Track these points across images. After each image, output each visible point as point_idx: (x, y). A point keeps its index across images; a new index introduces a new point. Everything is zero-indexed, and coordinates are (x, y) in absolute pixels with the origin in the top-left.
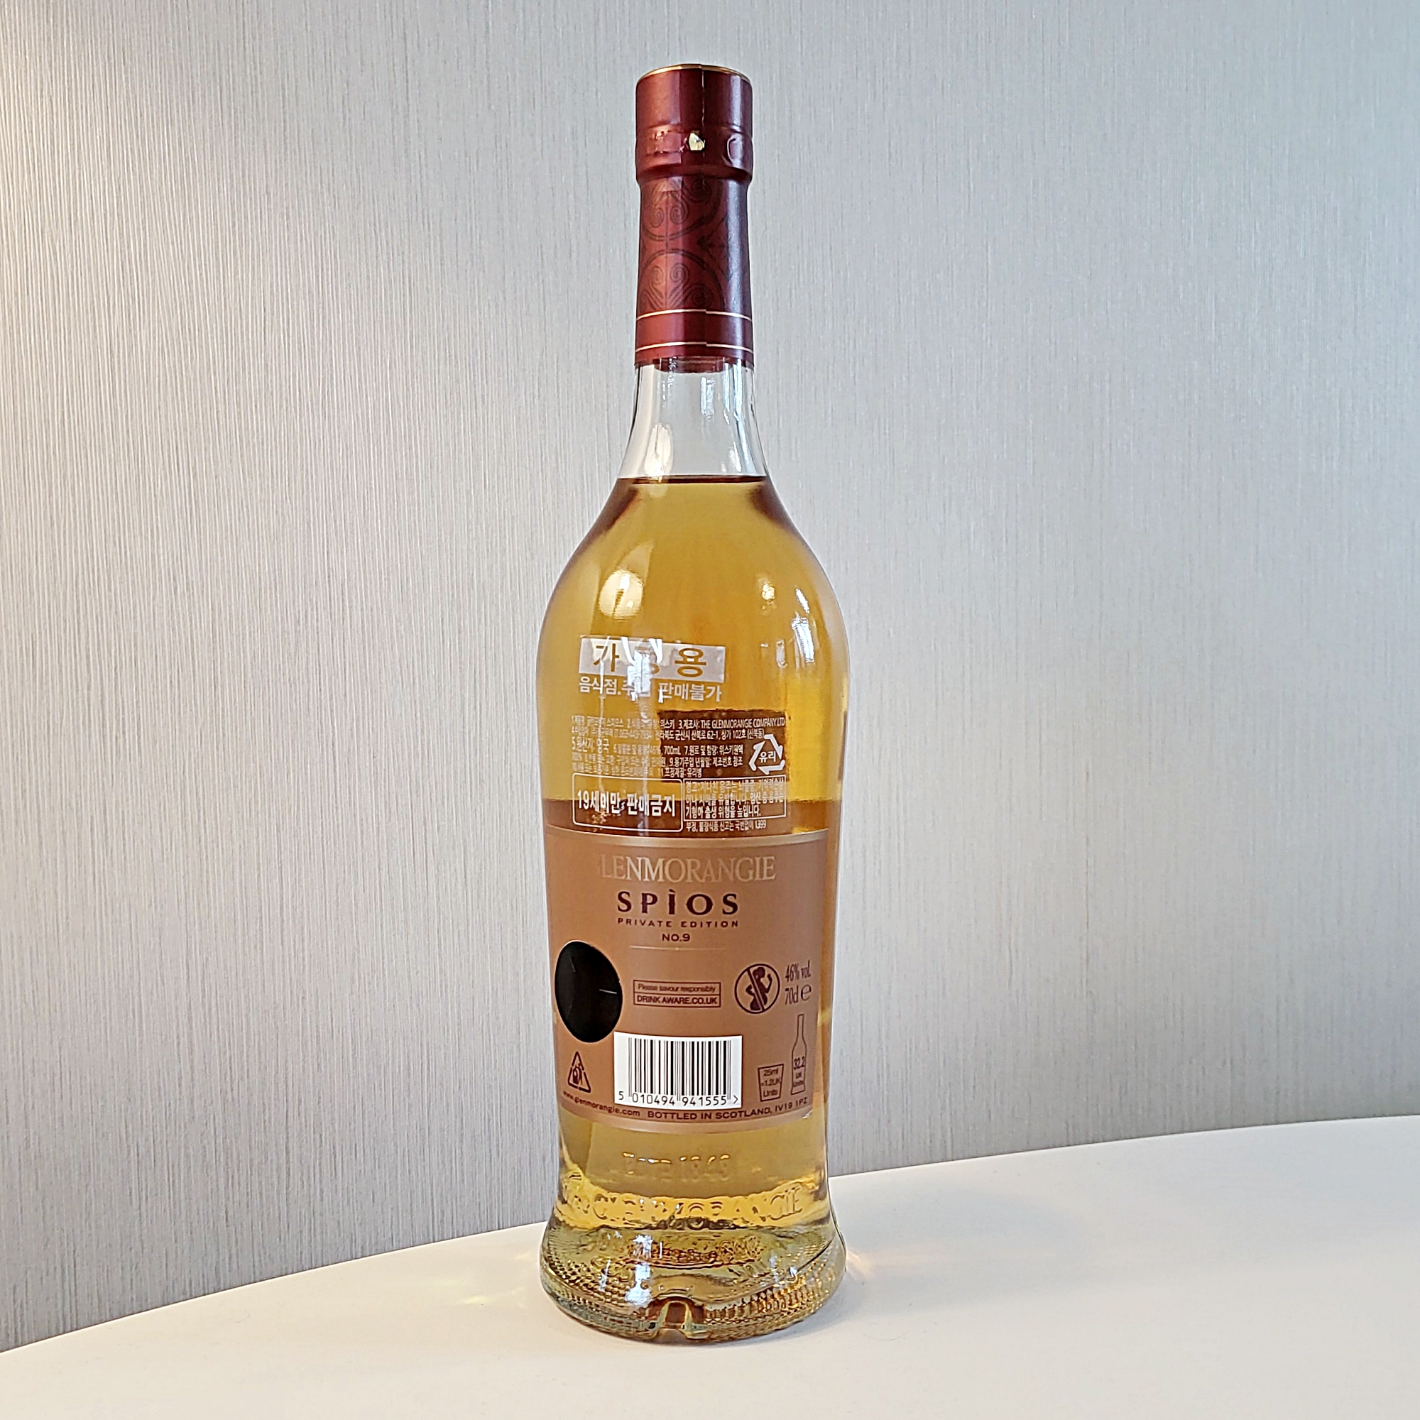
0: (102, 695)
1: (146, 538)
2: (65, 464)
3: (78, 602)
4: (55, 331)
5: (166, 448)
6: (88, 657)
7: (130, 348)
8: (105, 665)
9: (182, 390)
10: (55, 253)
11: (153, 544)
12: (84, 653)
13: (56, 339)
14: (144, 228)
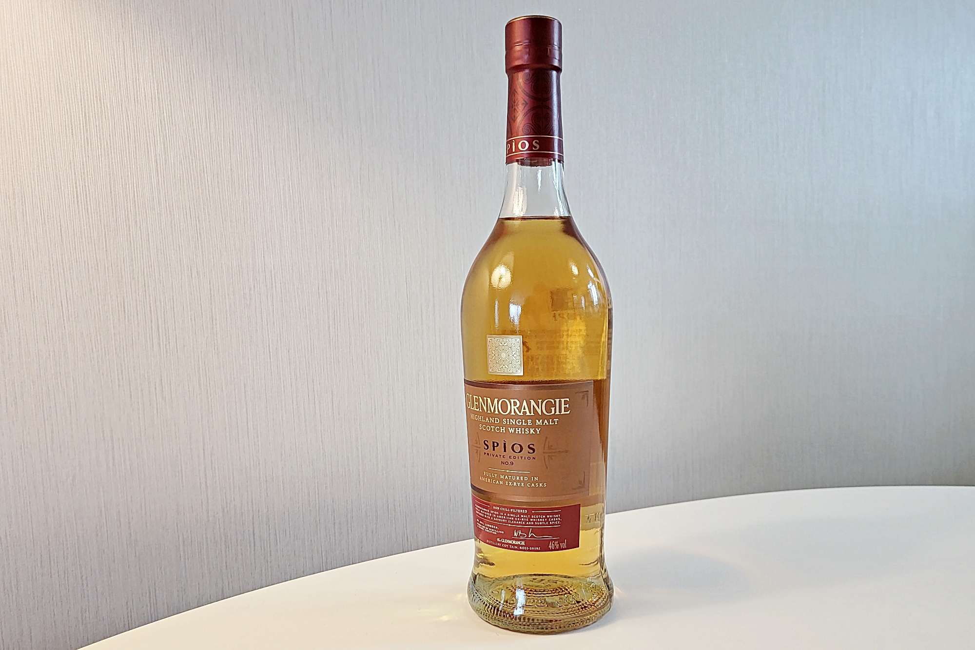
0: (158, 325)
1: (177, 251)
2: (136, 215)
3: (145, 281)
4: (129, 153)
5: (184, 208)
6: (150, 307)
7: (166, 161)
8: (159, 312)
9: (191, 181)
10: (128, 116)
11: (180, 253)
12: (148, 305)
13: (129, 157)
14: (171, 105)
